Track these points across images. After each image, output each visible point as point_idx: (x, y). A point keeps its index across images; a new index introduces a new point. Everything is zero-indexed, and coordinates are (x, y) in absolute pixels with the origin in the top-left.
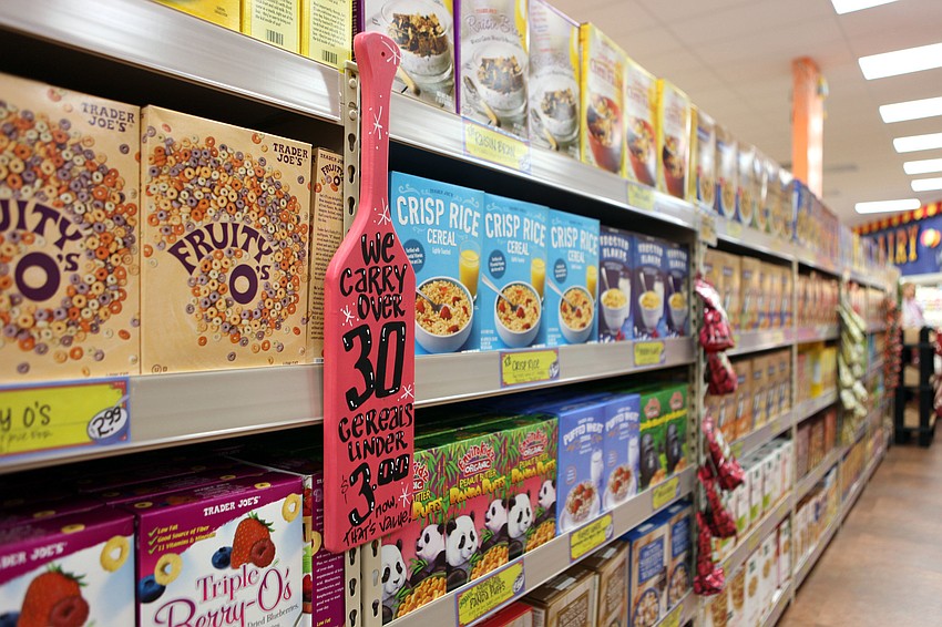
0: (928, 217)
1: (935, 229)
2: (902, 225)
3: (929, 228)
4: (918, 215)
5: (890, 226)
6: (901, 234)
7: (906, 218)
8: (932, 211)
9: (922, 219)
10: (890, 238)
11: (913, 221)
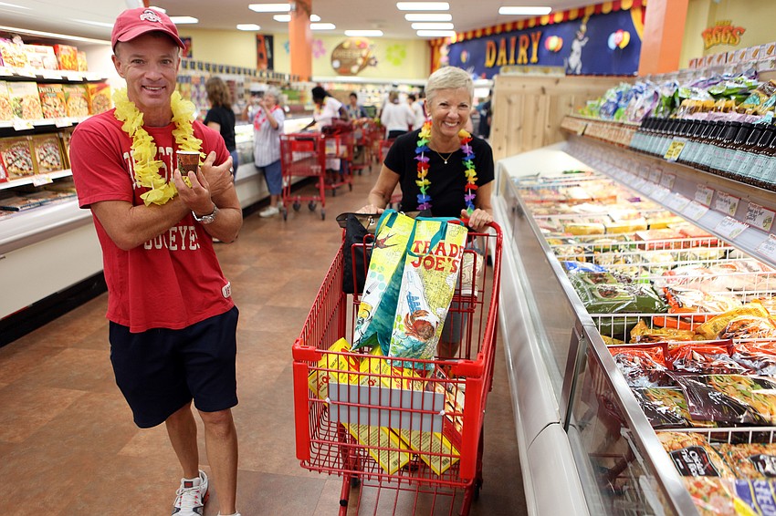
0: (555, 23)
1: (558, 36)
2: (527, 29)
3: (552, 35)
4: (544, 21)
5: (515, 30)
6: (524, 37)
7: (532, 24)
8: (558, 18)
9: (548, 24)
10: (513, 40)
11: (538, 26)
